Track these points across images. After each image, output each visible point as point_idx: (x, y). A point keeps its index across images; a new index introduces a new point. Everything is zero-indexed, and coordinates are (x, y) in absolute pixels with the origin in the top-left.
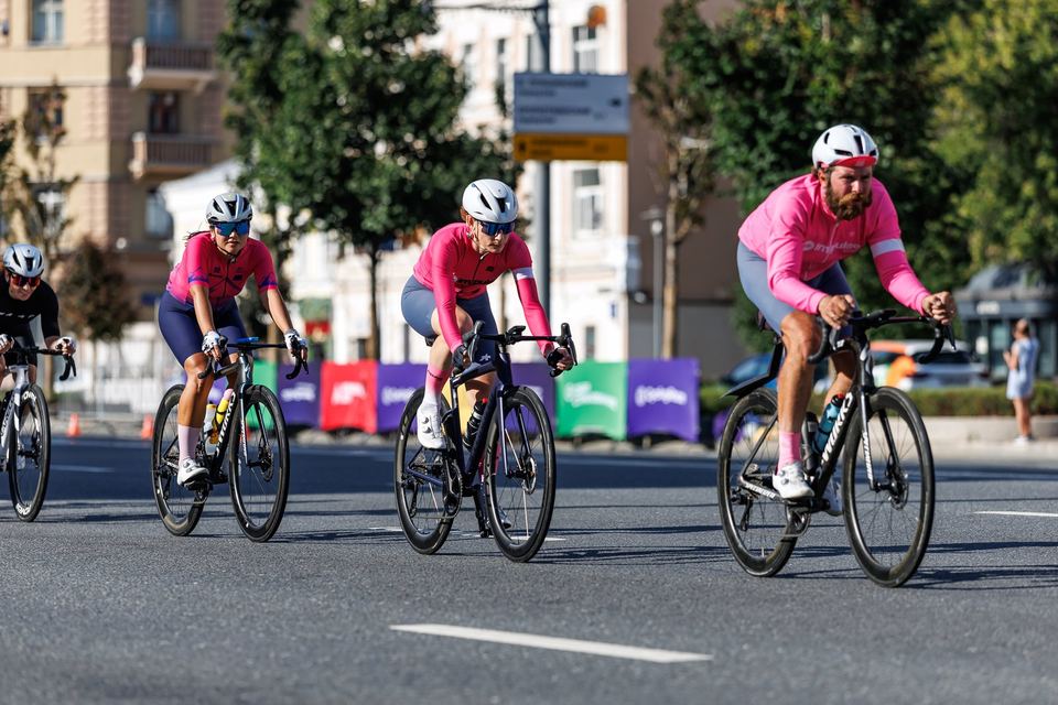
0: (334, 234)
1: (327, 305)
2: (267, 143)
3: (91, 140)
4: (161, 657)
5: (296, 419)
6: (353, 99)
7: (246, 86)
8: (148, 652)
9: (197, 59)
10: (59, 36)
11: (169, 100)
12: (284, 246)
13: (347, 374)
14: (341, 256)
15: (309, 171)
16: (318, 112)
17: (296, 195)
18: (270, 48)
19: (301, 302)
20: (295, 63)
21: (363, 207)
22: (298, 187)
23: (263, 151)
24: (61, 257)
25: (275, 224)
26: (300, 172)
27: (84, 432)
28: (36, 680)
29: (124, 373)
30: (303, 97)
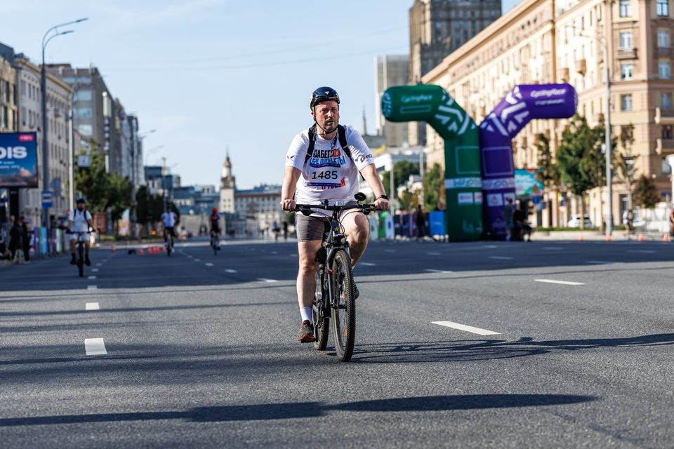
3: (643, 142)
10: (631, 107)
11: (669, 128)
24: (634, 181)
27: (645, 239)
29: (657, 219)
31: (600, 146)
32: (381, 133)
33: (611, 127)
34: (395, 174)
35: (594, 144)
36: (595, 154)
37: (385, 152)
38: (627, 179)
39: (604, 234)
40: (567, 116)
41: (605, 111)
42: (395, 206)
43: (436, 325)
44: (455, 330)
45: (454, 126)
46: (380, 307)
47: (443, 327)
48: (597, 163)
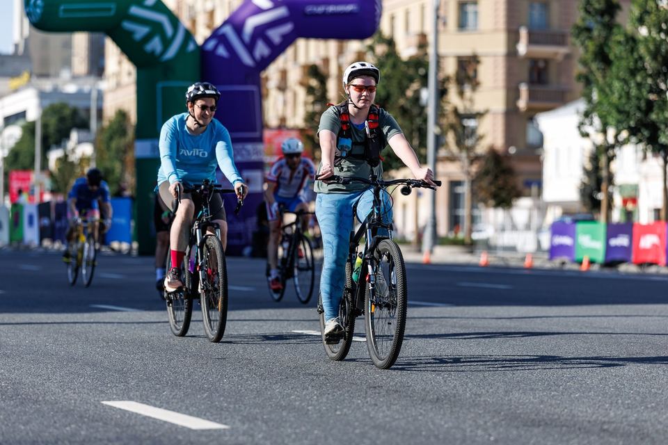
0: (641, 146)
1: (636, 188)
2: (602, 91)
3: (495, 88)
4: (554, 402)
5: (618, 256)
6: (654, 65)
7: (589, 56)
8: (546, 399)
9: (559, 40)
10: (476, 25)
11: (541, 65)
12: (611, 152)
13: (648, 230)
14: (645, 158)
15: (627, 108)
16: (633, 73)
17: (619, 122)
18: (604, 34)
19: (620, 186)
20: (619, 43)
21: (659, 129)
22: (620, 117)
23: (599, 96)
24: (477, 158)
25: (606, 139)
26: (621, 108)
27: (491, 263)
28: (480, 414)
29: (514, 228)
30: (624, 63)
31: (417, 93)
32: (21, 49)
33: (439, 58)
34: (45, 126)
35: (408, 87)
36: (408, 105)
37: (29, 84)
38: (464, 155)
39: (419, 251)
40: (361, 36)
41: (429, 29)
42: (41, 185)
43: (111, 408)
44: (145, 418)
45: (155, 45)
46: (9, 371)
47: (124, 412)
48: (412, 123)
